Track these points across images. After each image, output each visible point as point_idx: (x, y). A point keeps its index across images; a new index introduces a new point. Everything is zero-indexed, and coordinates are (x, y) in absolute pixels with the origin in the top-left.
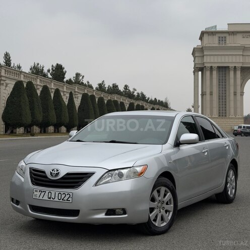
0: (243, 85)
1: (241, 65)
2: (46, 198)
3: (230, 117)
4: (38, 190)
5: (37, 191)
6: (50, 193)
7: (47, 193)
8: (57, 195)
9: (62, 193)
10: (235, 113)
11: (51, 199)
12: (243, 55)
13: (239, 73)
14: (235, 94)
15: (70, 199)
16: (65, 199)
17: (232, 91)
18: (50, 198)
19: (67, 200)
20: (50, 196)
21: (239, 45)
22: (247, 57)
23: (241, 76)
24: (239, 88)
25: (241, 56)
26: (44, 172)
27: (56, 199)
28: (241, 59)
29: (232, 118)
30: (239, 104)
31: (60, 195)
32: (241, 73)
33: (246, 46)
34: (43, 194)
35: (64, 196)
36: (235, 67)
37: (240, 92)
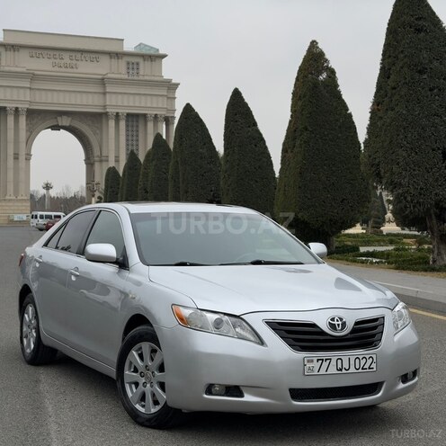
0: (29, 141)
1: (27, 106)
2: (333, 370)
3: (7, 197)
4: (315, 359)
5: (312, 361)
6: (339, 361)
7: (333, 362)
8: (352, 362)
9: (361, 357)
10: (16, 192)
11: (344, 371)
12: (30, 88)
13: (23, 120)
14: (16, 157)
15: (374, 365)
16: (366, 366)
17: (11, 152)
18: (341, 370)
19: (369, 368)
20: (340, 366)
21: (24, 70)
22: (37, 92)
23: (27, 125)
24: (23, 145)
25: (28, 90)
26: (314, 325)
27: (352, 370)
28: (27, 96)
29: (10, 200)
30: (22, 175)
31: (357, 360)
32: (27, 120)
33: (36, 72)
34: (325, 364)
35: (363, 362)
36: (17, 108)
37: (24, 153)
